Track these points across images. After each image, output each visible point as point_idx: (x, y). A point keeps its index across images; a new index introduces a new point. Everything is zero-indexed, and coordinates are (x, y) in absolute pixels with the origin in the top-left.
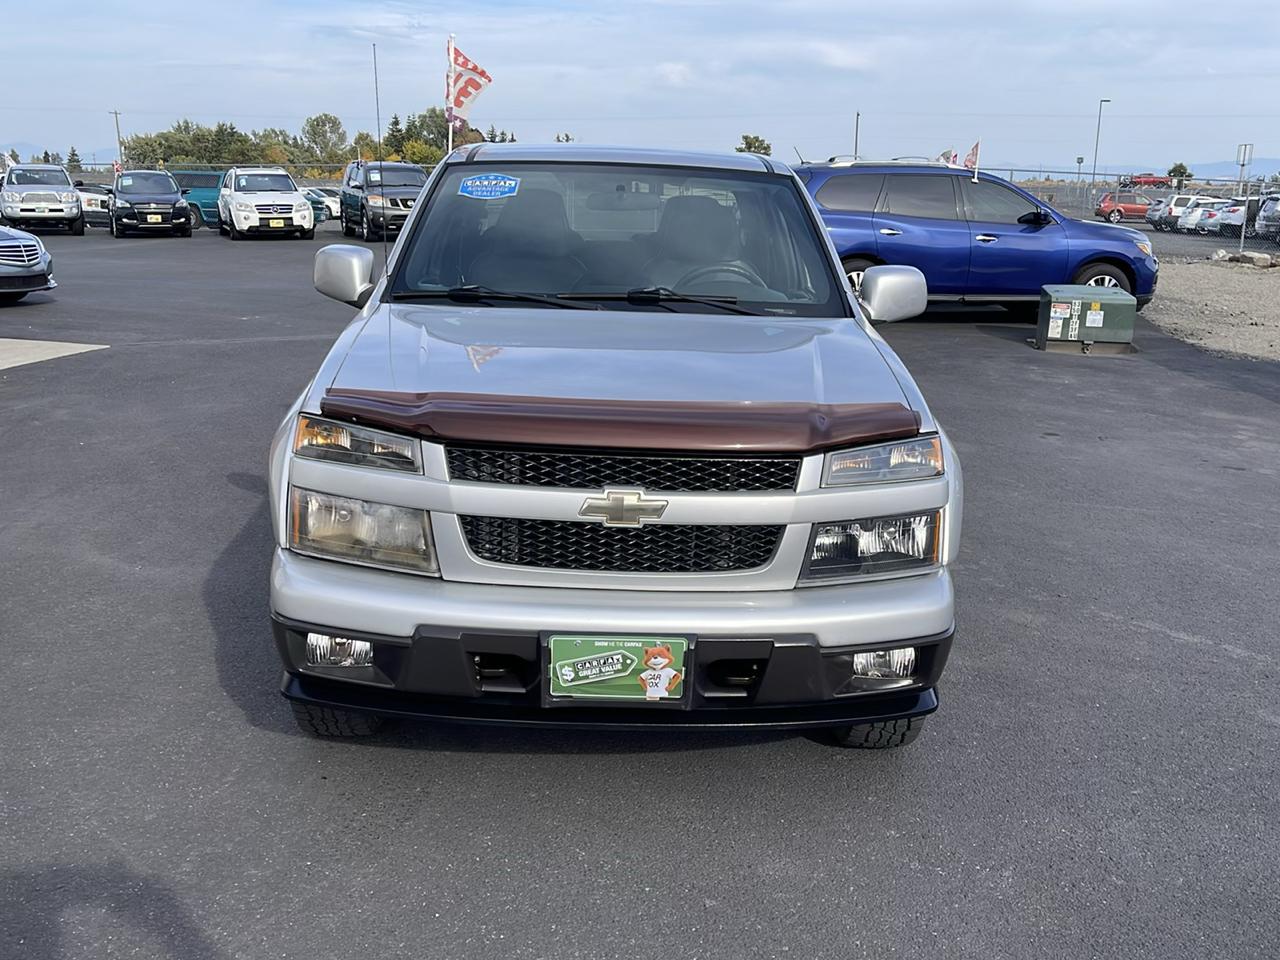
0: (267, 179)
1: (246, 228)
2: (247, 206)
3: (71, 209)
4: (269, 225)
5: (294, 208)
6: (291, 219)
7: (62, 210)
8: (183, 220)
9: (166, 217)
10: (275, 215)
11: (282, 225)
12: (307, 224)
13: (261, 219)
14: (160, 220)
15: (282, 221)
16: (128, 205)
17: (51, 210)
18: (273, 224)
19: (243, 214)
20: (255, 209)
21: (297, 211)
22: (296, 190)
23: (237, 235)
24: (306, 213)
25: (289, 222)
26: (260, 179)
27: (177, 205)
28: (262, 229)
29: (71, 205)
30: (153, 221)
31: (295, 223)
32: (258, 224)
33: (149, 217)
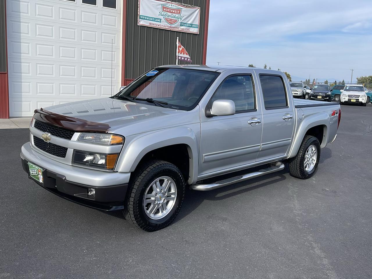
0: (355, 87)
1: (344, 101)
2: (345, 95)
3: (300, 94)
4: (351, 101)
5: (360, 96)
6: (359, 99)
7: (297, 94)
8: (328, 98)
9: (323, 97)
10: (354, 98)
11: (355, 101)
12: (364, 101)
13: (348, 99)
14: (321, 98)
15: (355, 100)
16: (313, 93)
17: (295, 94)
18: (352, 101)
19: (343, 97)
20: (347, 96)
21: (361, 97)
22: (364, 91)
23: (341, 103)
24: (364, 98)
25: (358, 100)
26: (353, 87)
27: (327, 94)
28: (348, 102)
29: (300, 93)
30: (319, 98)
31: (359, 101)
32: (347, 100)
33: (318, 97)
